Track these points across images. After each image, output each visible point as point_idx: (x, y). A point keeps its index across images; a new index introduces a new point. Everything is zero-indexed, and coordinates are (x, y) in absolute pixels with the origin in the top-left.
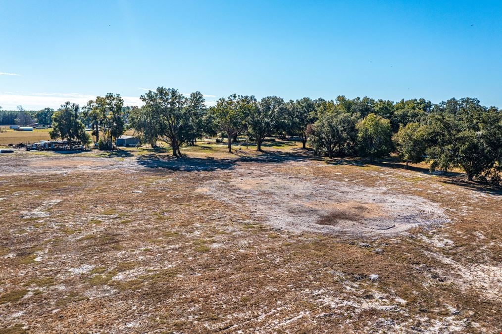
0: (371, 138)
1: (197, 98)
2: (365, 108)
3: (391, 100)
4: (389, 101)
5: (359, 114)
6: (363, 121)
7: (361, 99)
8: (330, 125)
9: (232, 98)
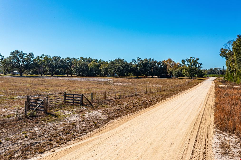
0: (93, 69)
1: (31, 55)
2: (90, 60)
3: (97, 59)
4: (96, 60)
5: (88, 62)
6: (90, 64)
7: (88, 58)
8: (79, 65)
9: (42, 56)
